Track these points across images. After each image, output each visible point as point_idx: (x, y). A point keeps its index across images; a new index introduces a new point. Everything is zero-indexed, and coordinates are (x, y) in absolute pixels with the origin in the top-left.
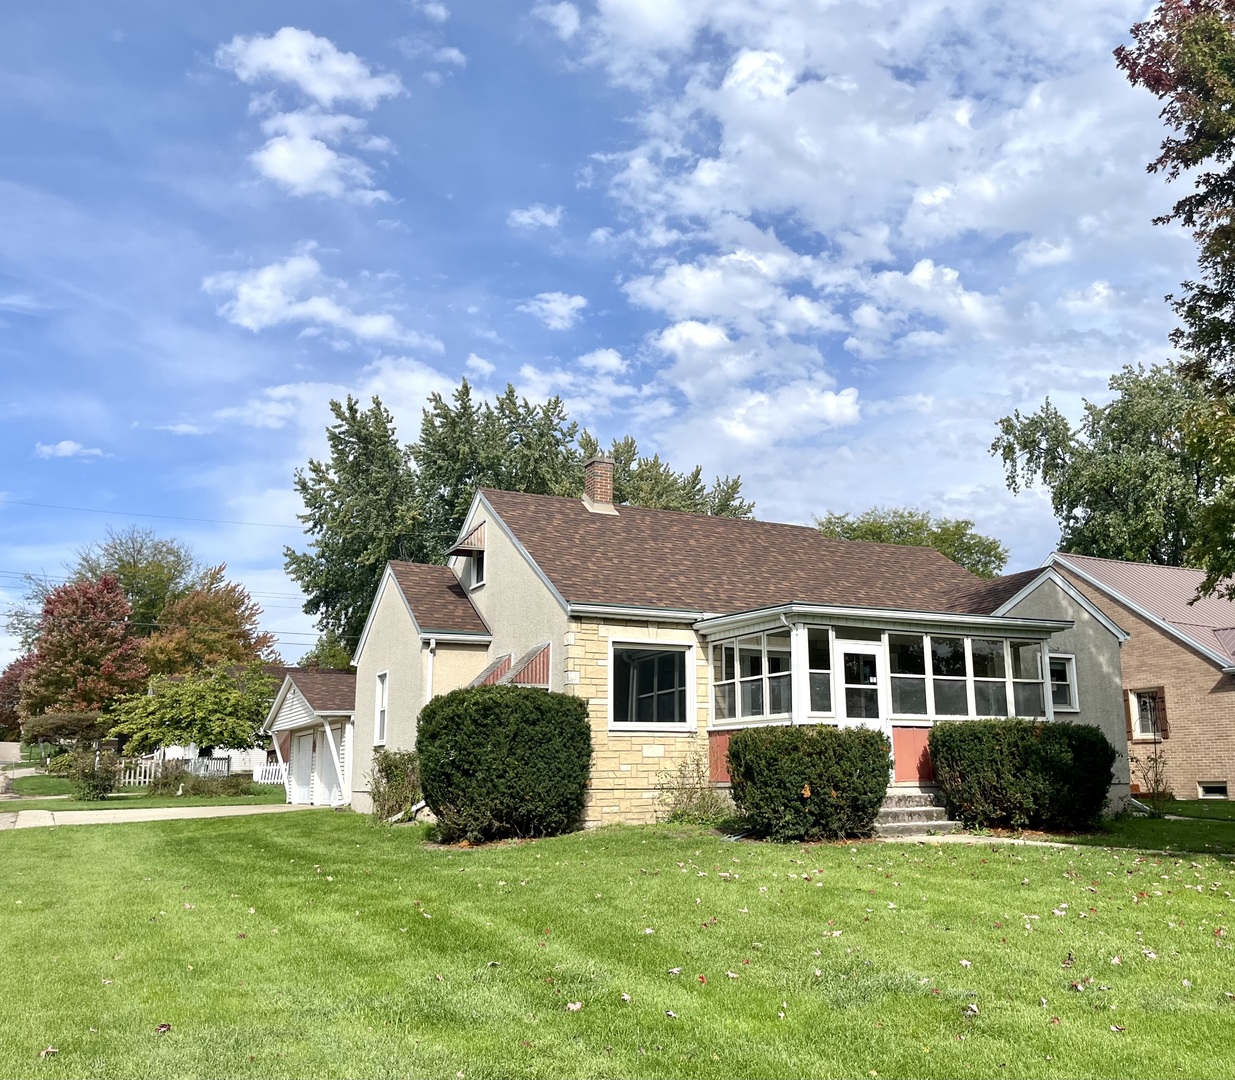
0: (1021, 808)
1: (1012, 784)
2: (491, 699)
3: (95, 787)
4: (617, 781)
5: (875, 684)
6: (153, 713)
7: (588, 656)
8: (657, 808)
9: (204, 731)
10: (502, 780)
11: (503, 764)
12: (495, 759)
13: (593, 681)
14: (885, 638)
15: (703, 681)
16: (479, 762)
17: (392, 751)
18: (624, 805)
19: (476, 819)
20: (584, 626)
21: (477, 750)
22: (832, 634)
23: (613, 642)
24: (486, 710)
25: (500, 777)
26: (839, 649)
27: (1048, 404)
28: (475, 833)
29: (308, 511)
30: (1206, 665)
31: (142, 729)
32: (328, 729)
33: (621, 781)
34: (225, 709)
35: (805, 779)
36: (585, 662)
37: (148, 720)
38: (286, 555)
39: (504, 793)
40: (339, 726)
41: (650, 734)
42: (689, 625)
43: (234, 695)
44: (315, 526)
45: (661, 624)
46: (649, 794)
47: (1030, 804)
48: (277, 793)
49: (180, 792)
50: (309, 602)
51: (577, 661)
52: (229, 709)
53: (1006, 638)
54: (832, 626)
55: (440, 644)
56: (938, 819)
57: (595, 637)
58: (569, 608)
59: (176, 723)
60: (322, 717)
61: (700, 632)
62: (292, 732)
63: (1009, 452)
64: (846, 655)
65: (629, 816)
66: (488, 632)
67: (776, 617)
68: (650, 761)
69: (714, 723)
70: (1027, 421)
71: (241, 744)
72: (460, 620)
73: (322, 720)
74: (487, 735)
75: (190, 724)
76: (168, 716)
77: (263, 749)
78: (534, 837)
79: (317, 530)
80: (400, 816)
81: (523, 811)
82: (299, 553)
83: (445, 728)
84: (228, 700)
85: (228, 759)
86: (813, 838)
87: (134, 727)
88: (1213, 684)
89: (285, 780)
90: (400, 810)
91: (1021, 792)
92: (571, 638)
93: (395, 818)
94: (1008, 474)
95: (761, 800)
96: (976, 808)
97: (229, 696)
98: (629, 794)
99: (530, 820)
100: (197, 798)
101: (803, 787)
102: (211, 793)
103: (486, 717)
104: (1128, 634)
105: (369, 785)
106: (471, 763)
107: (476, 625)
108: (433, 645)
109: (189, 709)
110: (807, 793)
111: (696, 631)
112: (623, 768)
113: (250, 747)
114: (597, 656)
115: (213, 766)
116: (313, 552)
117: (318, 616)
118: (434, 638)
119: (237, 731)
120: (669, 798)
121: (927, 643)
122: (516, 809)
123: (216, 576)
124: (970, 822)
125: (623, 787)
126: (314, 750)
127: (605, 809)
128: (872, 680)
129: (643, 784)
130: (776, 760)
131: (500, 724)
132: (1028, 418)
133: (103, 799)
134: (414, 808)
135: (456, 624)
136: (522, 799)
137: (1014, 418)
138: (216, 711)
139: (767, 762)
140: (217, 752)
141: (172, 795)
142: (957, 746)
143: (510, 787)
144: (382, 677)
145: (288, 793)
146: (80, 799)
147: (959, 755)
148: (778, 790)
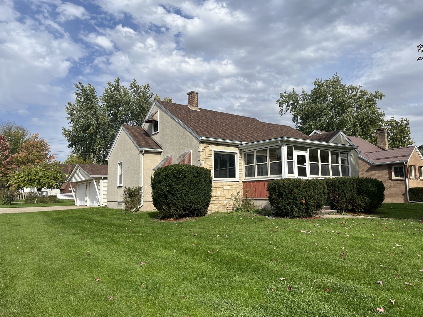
0: (361, 206)
1: (357, 198)
2: (181, 168)
3: (8, 200)
4: (216, 198)
5: (305, 165)
6: (21, 177)
7: (206, 155)
8: (228, 206)
9: (39, 183)
10: (187, 197)
11: (186, 191)
12: (183, 190)
13: (208, 164)
14: (308, 150)
15: (241, 165)
16: (177, 191)
17: (131, 188)
18: (218, 205)
19: (177, 211)
20: (205, 145)
21: (177, 186)
22: (293, 148)
23: (214, 151)
24: (179, 172)
25: (185, 196)
26: (296, 153)
27: (294, 90)
28: (177, 216)
29: (69, 116)
30: (364, 163)
31: (18, 182)
32: (94, 181)
33: (217, 198)
34: (46, 176)
35: (303, 197)
36: (205, 157)
37: (20, 180)
38: (63, 130)
39: (187, 202)
40: (97, 180)
41: (226, 182)
42: (236, 146)
43: (49, 172)
44: (71, 121)
45: (228, 145)
46: (225, 202)
47: (363, 204)
48: (72, 202)
49: (36, 202)
50: (70, 145)
51: (203, 157)
52: (47, 176)
53: (339, 151)
54: (294, 145)
55: (146, 152)
56: (328, 209)
57: (208, 149)
58: (201, 139)
59: (29, 181)
60: (92, 177)
61: (240, 148)
62: (77, 183)
63: (281, 104)
64: (297, 155)
65: (220, 209)
66: (161, 148)
67: (277, 142)
68: (226, 191)
69: (244, 178)
70: (287, 95)
71: (51, 187)
72: (151, 144)
73: (92, 178)
74: (180, 181)
75: (34, 181)
76: (27, 178)
77: (58, 189)
78: (196, 217)
79: (72, 122)
80: (134, 209)
81: (193, 208)
82: (67, 129)
83: (164, 179)
84: (46, 173)
85: (47, 192)
86: (303, 217)
87: (16, 182)
88: (367, 169)
89: (75, 198)
90: (134, 208)
91: (361, 201)
92: (201, 149)
93: (133, 210)
94: (281, 110)
95: (286, 204)
96: (343, 206)
97: (47, 172)
98: (220, 202)
99: (195, 210)
100: (42, 204)
101: (302, 199)
102: (46, 202)
103: (180, 175)
104: (361, 152)
105: (123, 199)
106: (175, 191)
107: (156, 146)
108: (144, 152)
109: (34, 176)
110: (304, 201)
111: (239, 148)
112: (218, 193)
113: (54, 188)
114: (209, 155)
115: (42, 194)
116: (71, 129)
117: (73, 149)
118: (144, 149)
119: (51, 183)
120: (231, 203)
121: (319, 151)
122: (191, 207)
123: (36, 137)
124: (340, 211)
125: (218, 199)
126: (86, 188)
127: (213, 207)
128: (305, 164)
129: (224, 198)
130: (292, 190)
131: (185, 177)
132: (288, 94)
133: (11, 204)
134: (139, 207)
135: (150, 145)
136: (193, 203)
137: (284, 94)
138: (43, 177)
139: (289, 191)
140: (43, 190)
141: (33, 203)
142: (337, 186)
143: (189, 200)
144: (121, 164)
145: (75, 202)
146: (3, 204)
147: (338, 189)
148: (293, 201)
